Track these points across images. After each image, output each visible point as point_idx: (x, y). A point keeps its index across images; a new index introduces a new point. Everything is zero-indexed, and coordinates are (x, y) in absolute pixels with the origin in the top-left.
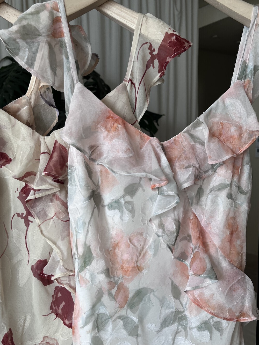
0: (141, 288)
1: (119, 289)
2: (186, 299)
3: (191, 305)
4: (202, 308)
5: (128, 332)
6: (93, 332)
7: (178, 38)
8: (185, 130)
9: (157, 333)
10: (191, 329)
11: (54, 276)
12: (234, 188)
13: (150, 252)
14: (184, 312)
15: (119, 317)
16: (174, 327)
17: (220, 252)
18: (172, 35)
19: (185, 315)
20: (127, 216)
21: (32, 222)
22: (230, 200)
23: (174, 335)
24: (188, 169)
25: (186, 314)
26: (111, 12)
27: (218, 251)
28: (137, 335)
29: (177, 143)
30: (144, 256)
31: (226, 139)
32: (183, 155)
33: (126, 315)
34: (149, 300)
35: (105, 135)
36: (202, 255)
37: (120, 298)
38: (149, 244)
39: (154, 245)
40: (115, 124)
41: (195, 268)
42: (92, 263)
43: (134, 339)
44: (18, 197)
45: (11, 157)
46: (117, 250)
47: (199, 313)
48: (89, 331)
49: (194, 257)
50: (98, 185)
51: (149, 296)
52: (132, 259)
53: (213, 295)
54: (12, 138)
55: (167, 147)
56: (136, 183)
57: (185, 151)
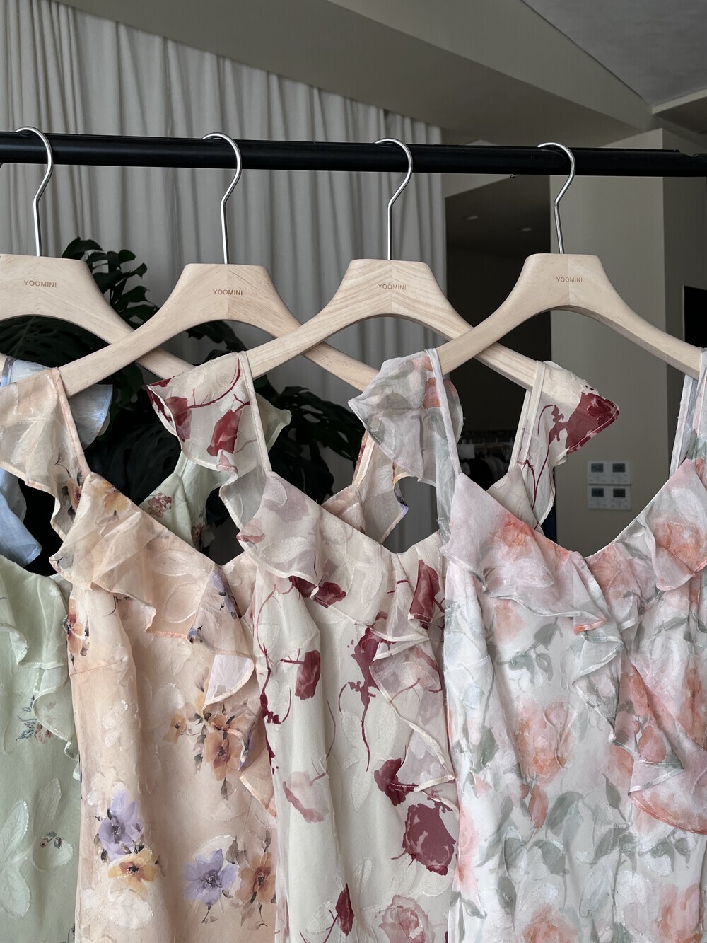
0: (564, 792)
1: (533, 798)
2: (629, 806)
3: (638, 816)
4: (658, 818)
5: (549, 868)
6: (499, 871)
7: (599, 400)
8: (617, 538)
9: (591, 867)
10: (641, 854)
11: (417, 786)
12: (693, 624)
13: (574, 733)
14: (627, 828)
15: (536, 844)
16: (614, 855)
17: (679, 726)
18: (591, 396)
19: (630, 833)
20: (541, 678)
21: (374, 696)
22: (689, 642)
23: (615, 869)
24: (627, 599)
25: (632, 831)
26: (496, 361)
27: (676, 724)
28: (564, 872)
29: (607, 558)
30: (566, 739)
31: (677, 550)
32: (619, 577)
33: (545, 839)
34: (577, 812)
35: (505, 552)
36: (657, 732)
37: (536, 811)
38: (572, 721)
39: (580, 721)
40: (520, 535)
41: (648, 753)
42: (495, 756)
43: (558, 878)
44: (353, 656)
45: (344, 589)
46: (526, 734)
47: (651, 828)
48: (494, 869)
49: (645, 735)
50: (491, 630)
51: (577, 806)
52: (550, 745)
53: (673, 795)
54: (346, 559)
55: (593, 565)
56: (551, 624)
57: (621, 571)
